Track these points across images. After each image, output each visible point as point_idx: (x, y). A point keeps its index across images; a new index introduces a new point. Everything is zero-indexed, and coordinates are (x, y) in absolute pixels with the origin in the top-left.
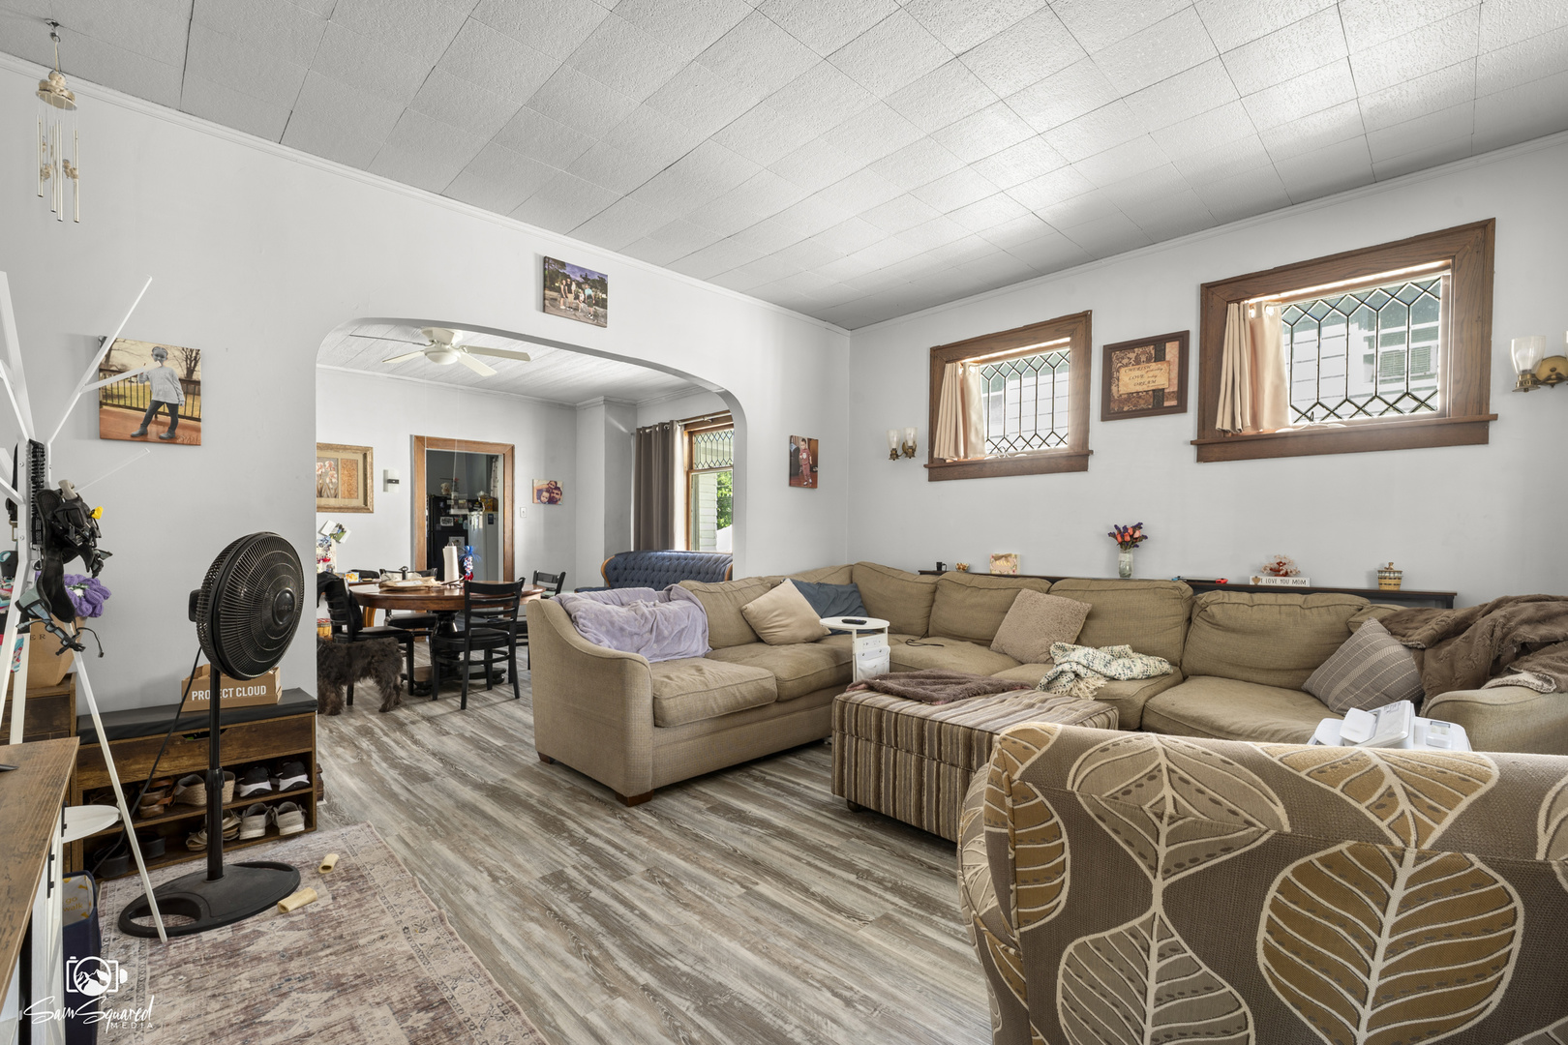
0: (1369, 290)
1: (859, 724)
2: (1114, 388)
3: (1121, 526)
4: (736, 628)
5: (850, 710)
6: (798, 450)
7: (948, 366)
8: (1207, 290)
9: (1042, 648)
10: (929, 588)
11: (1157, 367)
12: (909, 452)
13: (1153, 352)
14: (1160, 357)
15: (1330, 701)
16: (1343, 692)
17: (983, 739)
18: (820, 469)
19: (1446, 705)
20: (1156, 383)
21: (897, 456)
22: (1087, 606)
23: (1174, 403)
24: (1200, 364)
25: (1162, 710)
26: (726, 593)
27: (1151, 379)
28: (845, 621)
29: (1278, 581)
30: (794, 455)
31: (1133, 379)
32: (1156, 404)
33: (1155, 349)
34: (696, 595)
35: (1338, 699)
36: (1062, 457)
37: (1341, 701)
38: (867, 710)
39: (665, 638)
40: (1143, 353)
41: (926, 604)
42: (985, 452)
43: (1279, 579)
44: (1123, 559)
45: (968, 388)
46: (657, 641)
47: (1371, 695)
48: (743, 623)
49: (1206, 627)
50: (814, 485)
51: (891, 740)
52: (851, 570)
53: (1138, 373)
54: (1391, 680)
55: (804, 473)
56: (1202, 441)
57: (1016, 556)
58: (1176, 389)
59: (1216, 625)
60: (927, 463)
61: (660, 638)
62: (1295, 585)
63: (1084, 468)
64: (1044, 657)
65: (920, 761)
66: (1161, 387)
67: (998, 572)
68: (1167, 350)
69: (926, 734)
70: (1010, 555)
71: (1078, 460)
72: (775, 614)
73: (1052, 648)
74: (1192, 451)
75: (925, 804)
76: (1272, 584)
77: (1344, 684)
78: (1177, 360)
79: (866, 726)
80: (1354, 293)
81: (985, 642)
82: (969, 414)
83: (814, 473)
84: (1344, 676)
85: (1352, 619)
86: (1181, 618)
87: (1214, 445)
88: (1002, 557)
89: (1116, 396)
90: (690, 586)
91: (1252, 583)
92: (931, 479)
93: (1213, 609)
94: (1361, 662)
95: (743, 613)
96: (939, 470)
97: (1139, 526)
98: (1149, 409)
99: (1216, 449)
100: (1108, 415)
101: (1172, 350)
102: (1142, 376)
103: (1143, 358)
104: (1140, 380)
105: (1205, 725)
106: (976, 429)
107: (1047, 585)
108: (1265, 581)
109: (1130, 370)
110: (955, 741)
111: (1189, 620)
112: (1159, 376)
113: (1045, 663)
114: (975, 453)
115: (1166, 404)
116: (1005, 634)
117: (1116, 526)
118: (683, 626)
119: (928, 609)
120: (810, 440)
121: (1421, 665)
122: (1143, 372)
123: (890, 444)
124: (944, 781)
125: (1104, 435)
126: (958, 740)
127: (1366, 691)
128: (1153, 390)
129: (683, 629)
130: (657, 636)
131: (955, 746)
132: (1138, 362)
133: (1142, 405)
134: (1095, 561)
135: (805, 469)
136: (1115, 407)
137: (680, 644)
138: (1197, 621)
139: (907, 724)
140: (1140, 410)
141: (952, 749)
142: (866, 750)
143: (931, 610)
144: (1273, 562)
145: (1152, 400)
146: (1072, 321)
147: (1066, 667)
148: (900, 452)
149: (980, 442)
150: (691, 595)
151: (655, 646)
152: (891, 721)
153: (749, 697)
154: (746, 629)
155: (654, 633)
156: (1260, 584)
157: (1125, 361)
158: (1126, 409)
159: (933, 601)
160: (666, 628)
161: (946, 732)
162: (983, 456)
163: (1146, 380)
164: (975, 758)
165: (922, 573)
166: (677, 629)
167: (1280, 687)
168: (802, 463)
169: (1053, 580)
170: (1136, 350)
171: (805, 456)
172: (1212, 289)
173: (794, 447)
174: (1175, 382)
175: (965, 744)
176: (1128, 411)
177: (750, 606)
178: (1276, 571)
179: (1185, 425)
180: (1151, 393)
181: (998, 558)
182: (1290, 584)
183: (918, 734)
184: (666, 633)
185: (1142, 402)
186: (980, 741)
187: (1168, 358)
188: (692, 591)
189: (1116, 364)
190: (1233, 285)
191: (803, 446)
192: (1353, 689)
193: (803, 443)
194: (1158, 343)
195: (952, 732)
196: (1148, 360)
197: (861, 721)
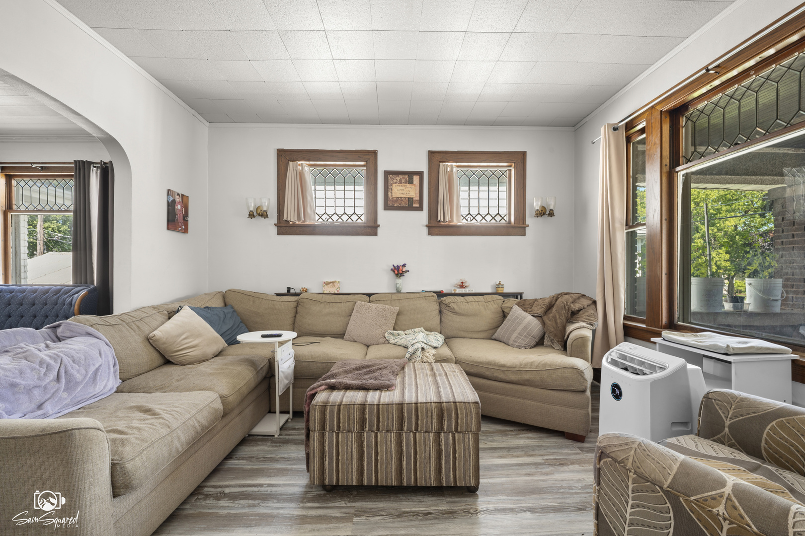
0: (486, 169)
1: (341, 420)
2: (390, 194)
3: (396, 265)
4: (146, 356)
5: (332, 412)
6: (174, 201)
7: (291, 164)
8: (431, 154)
9: (380, 335)
10: (294, 305)
11: (410, 187)
12: (264, 215)
13: (408, 179)
14: (411, 182)
15: (511, 342)
16: (516, 338)
17: (451, 407)
18: (190, 219)
19: (579, 340)
20: (410, 195)
21: (254, 216)
22: (397, 309)
23: (417, 205)
24: (429, 188)
25: (467, 361)
26: (128, 324)
27: (407, 192)
28: (263, 336)
29: (463, 291)
30: (171, 205)
31: (400, 191)
32: (409, 205)
33: (409, 177)
34: (97, 329)
35: (514, 341)
36: (360, 227)
37: (517, 342)
38: (349, 408)
39: (77, 384)
40: (403, 178)
41: (292, 315)
42: (315, 220)
43: (463, 289)
44: (398, 282)
45: (305, 179)
46: (67, 389)
47: (528, 338)
48: (152, 350)
49: (450, 314)
50: (186, 231)
51: (373, 426)
52: (224, 296)
53: (401, 188)
54: (534, 331)
55: (179, 221)
56: (431, 225)
57: (339, 282)
58: (418, 199)
59: (455, 313)
60: (276, 223)
61: (71, 384)
62: (469, 292)
63: (375, 234)
64: (383, 340)
65: (399, 436)
66: (412, 197)
67: (328, 292)
68: (414, 179)
69: (406, 415)
70: (335, 282)
71: (371, 229)
72: (183, 337)
73: (386, 335)
74: (426, 230)
75: (405, 466)
76: (461, 292)
77: (515, 335)
78: (418, 185)
79: (349, 420)
80: (491, 169)
81: (341, 335)
82: (306, 195)
83: (186, 222)
84: (514, 331)
85: (503, 306)
86: (438, 311)
87: (436, 227)
88: (331, 282)
89: (391, 198)
90: (88, 321)
91: (453, 292)
92: (279, 234)
93: (452, 305)
94: (520, 324)
95: (149, 340)
96: (285, 228)
97: (404, 265)
98: (406, 207)
99: (436, 230)
100: (387, 207)
101: (416, 179)
102: (403, 190)
103: (403, 181)
104: (402, 192)
105: (494, 365)
106: (310, 205)
107: (367, 298)
108: (459, 291)
109: (398, 186)
110: (430, 414)
111: (440, 312)
112: (411, 191)
113: (384, 343)
114: (310, 220)
115: (414, 205)
116: (353, 328)
117: (393, 265)
118: (97, 366)
119: (293, 319)
120: (183, 195)
121: (543, 323)
122: (403, 188)
123: (248, 207)
124: (420, 446)
125: (384, 217)
126: (432, 413)
127: (525, 336)
128: (408, 198)
129: (97, 370)
130: (68, 381)
131: (430, 418)
132: (401, 182)
133: (403, 205)
134: (382, 284)
135: (180, 218)
136: (390, 204)
137: (96, 385)
138: (445, 311)
139: (388, 411)
140: (402, 207)
141: (427, 421)
142: (347, 441)
143: (295, 319)
144: (459, 282)
145: (407, 203)
146: (368, 154)
147: (416, 346)
148: (255, 214)
149: (313, 214)
150: (91, 330)
151: (65, 395)
152: (373, 412)
153: (205, 423)
154: (155, 355)
155: (63, 380)
156: (456, 292)
157: (395, 181)
158: (395, 205)
159: (296, 313)
160: (78, 371)
161: (422, 410)
162: (314, 222)
163: (405, 192)
164: (446, 423)
165: (278, 295)
166: (92, 369)
167: (483, 339)
168: (177, 212)
169: (369, 295)
170: (400, 176)
171: (179, 207)
172: (433, 154)
173: (171, 199)
174: (418, 195)
175: (438, 415)
176: (396, 207)
177: (157, 333)
178: (462, 286)
179: (423, 216)
180: (407, 199)
181: (327, 284)
182: (468, 292)
183: (398, 417)
184: (79, 377)
185: (403, 203)
186: (449, 410)
187: (414, 183)
188: (92, 326)
189: (390, 182)
190: (442, 154)
191: (178, 199)
192: (520, 336)
193: (178, 197)
194: (411, 174)
195: (427, 409)
196: (406, 182)
197: (344, 418)
